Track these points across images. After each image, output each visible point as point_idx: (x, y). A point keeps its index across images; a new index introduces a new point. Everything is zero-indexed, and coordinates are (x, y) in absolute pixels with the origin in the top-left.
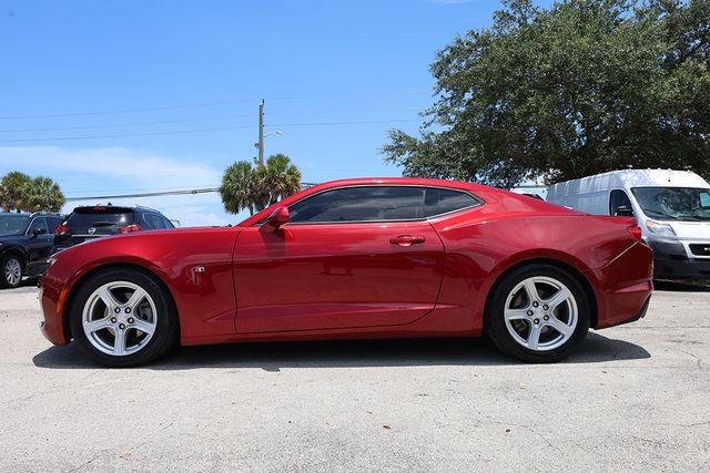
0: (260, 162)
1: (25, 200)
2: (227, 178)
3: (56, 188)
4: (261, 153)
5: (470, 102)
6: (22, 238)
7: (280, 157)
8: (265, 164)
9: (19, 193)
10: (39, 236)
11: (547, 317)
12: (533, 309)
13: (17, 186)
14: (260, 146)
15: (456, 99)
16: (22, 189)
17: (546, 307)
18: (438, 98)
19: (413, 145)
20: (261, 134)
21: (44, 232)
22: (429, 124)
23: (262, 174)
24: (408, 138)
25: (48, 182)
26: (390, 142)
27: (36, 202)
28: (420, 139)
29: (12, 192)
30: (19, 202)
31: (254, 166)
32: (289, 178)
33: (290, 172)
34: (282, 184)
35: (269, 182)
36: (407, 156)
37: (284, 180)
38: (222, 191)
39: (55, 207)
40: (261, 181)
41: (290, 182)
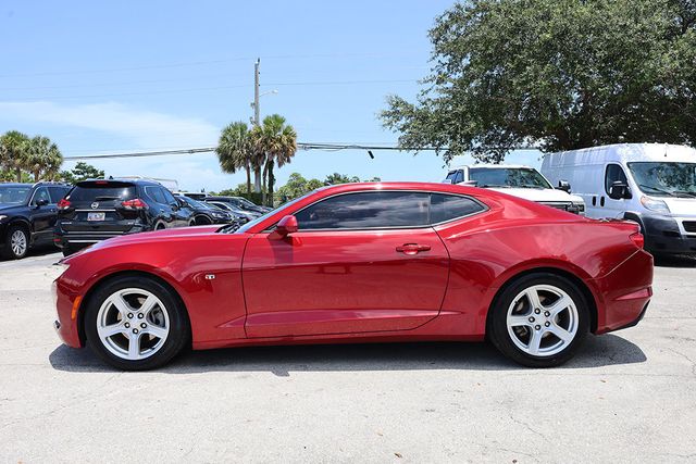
0: (256, 122)
1: (25, 159)
2: (224, 138)
3: (54, 147)
4: (257, 113)
5: (467, 68)
6: (26, 209)
7: (276, 117)
8: (261, 124)
9: (18, 152)
10: (42, 207)
11: (548, 324)
12: (535, 316)
13: (16, 145)
14: (255, 105)
15: (453, 65)
16: (21, 147)
17: (548, 314)
18: (435, 62)
19: (410, 112)
20: (256, 94)
21: (46, 202)
22: (427, 92)
23: (258, 135)
24: (406, 104)
25: (45, 142)
26: (388, 108)
27: (35, 161)
28: (416, 104)
29: (10, 151)
30: (18, 161)
31: (251, 127)
32: (285, 138)
33: (286, 133)
34: (279, 145)
35: (265, 141)
36: (403, 121)
37: (280, 141)
38: (219, 151)
39: (55, 166)
40: (257, 142)
41: (286, 143)
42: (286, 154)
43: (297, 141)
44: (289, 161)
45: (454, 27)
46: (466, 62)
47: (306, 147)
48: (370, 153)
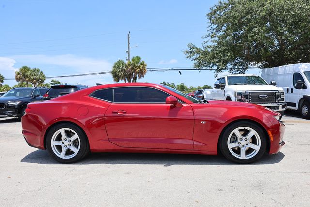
0: (129, 60)
1: (30, 78)
2: (115, 67)
3: (42, 72)
4: (129, 56)
5: (225, 31)
6: (30, 99)
7: (137, 57)
8: (131, 60)
9: (27, 75)
10: (37, 98)
13: (26, 72)
14: (128, 52)
15: (218, 30)
16: (28, 73)
18: (210, 28)
19: (199, 52)
20: (129, 47)
21: (38, 96)
22: (206, 42)
23: (130, 65)
24: (197, 49)
25: (38, 71)
26: (189, 49)
27: (34, 79)
28: (202, 49)
29: (24, 75)
30: (27, 79)
31: (126, 62)
32: (141, 66)
33: (142, 64)
34: (139, 70)
35: (133, 68)
36: (195, 56)
37: (139, 67)
38: (113, 73)
39: (42, 81)
40: (129, 68)
41: (142, 68)
42: (142, 73)
43: (146, 68)
44: (143, 76)
45: (218, 12)
46: (224, 28)
47: (151, 70)
48: (180, 72)
